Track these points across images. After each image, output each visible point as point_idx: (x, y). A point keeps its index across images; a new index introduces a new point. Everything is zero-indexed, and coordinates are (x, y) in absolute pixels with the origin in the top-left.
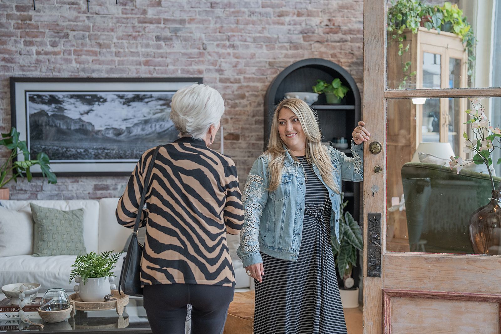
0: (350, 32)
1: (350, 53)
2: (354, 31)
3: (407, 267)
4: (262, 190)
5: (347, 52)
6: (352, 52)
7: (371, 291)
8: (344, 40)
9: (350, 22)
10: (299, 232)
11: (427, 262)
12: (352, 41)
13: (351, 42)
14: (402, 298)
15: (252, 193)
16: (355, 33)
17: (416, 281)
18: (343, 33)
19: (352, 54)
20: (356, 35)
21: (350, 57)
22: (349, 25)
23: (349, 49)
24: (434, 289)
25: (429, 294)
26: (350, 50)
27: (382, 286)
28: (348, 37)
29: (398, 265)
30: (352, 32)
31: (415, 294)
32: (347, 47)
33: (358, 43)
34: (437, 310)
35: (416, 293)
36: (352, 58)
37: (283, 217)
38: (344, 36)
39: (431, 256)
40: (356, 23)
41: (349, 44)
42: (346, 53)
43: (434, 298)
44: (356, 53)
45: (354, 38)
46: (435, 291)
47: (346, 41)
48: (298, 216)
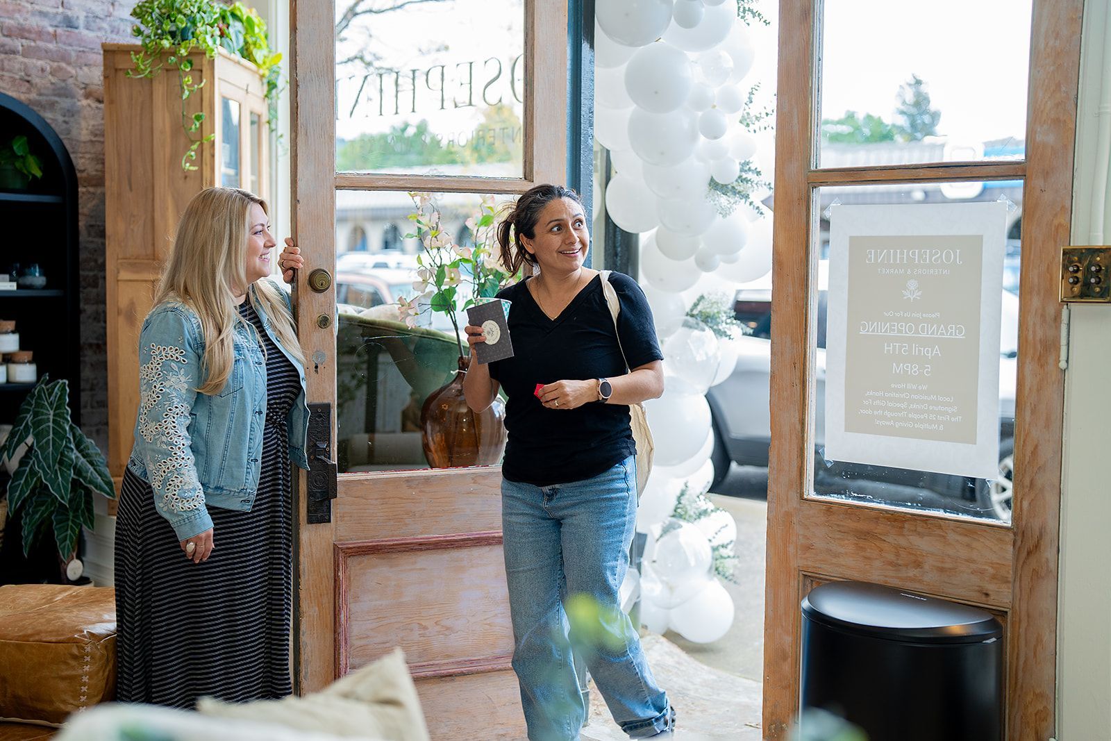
0: (22, 32)
1: (21, 79)
2: (30, 31)
3: (377, 499)
4: (186, 374)
5: (17, 77)
6: (29, 79)
7: (314, 550)
8: (7, 48)
9: (19, 11)
10: (256, 456)
11: (410, 487)
12: (27, 53)
13: (24, 56)
14: (367, 557)
15: (167, 384)
16: (33, 36)
17: (392, 523)
18: (6, 33)
19: (28, 82)
20: (34, 41)
21: (24, 89)
22: (17, 15)
23: (20, 70)
24: (421, 533)
25: (416, 543)
26: (23, 74)
27: (334, 539)
28: (18, 44)
29: (362, 497)
30: (27, 35)
31: (393, 545)
32: (17, 66)
33: (39, 59)
34: (424, 569)
35: (392, 543)
36: (29, 91)
37: (230, 428)
38: (7, 40)
39: (415, 475)
40: (33, 14)
41: (20, 58)
42: (14, 80)
43: (421, 550)
44: (36, 80)
45: (29, 47)
46: (423, 536)
47: (14, 52)
48: (256, 426)
